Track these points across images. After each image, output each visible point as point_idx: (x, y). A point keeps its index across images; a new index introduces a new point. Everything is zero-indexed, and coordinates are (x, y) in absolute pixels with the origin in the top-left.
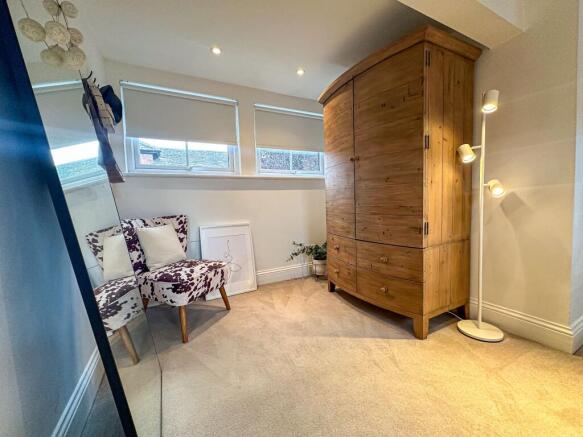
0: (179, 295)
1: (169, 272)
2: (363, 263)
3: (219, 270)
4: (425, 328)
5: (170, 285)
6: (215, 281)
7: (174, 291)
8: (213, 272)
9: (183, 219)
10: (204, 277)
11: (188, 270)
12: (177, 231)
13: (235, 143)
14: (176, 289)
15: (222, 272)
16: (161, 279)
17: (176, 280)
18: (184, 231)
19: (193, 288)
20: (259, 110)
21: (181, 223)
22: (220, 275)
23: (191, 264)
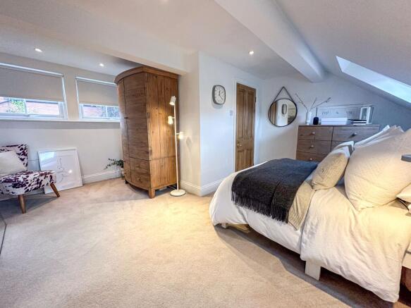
0: (17, 189)
1: (11, 178)
2: (133, 168)
3: (49, 176)
4: (153, 194)
5: (11, 184)
6: (46, 181)
7: (14, 187)
8: (44, 177)
9: (24, 147)
10: (36, 180)
11: (25, 176)
12: (19, 154)
13: (63, 101)
14: (15, 186)
15: (51, 177)
16: (5, 182)
17: (15, 181)
18: (24, 154)
19: (27, 185)
20: (80, 81)
21: (22, 149)
22: (49, 178)
23: (28, 173)
